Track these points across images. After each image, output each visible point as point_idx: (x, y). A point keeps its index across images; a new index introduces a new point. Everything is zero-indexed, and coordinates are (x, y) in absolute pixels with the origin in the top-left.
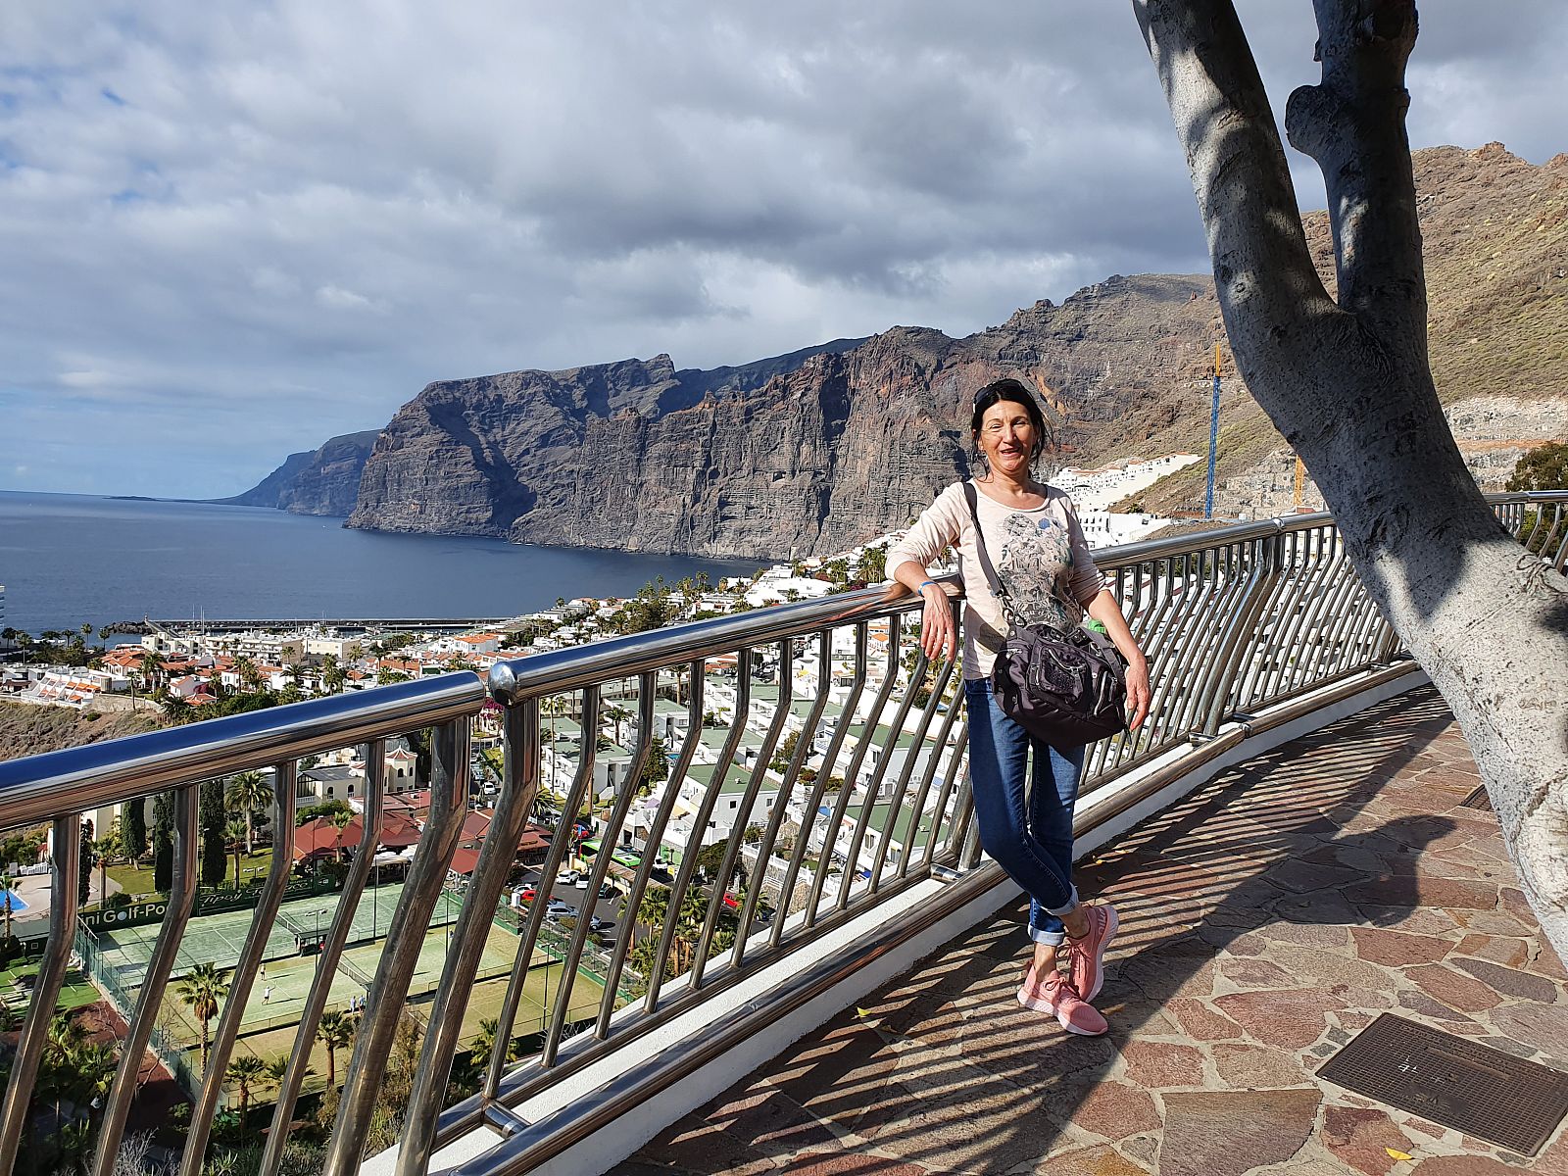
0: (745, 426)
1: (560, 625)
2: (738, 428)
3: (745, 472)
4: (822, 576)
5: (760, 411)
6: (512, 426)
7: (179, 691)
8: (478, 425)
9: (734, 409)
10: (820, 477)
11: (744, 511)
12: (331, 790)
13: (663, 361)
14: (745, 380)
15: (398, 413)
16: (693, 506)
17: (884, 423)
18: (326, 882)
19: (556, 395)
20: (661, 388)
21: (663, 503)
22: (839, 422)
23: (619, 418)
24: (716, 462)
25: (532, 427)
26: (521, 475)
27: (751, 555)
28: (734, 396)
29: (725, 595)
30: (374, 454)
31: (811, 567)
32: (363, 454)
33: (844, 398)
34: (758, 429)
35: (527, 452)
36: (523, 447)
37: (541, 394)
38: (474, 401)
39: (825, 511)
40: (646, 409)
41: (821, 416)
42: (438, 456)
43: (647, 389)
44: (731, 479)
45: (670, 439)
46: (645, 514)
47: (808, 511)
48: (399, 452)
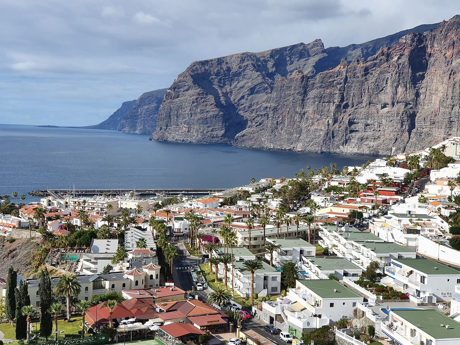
0: (364, 78)
1: (253, 193)
2: (360, 79)
3: (364, 104)
4: (404, 165)
5: (373, 69)
6: (235, 83)
7: (51, 228)
8: (217, 84)
9: (358, 68)
10: (409, 106)
11: (363, 127)
12: (113, 286)
13: (318, 43)
14: (365, 51)
15: (176, 79)
16: (334, 125)
17: (449, 73)
18: (104, 338)
19: (259, 66)
20: (316, 58)
21: (316, 123)
22: (421, 73)
23: (292, 76)
24: (347, 99)
25: (245, 84)
26: (240, 110)
27: (368, 152)
28: (358, 61)
29: (345, 177)
30: (165, 101)
31: (400, 160)
32: (160, 101)
33: (424, 59)
34: (372, 79)
35: (243, 97)
36: (241, 95)
37: (251, 65)
38: (215, 71)
39: (412, 126)
40: (308, 71)
41: (410, 70)
42: (197, 102)
43: (308, 59)
44: (356, 109)
45: (320, 87)
46: (306, 130)
47: (402, 126)
48: (177, 100)
